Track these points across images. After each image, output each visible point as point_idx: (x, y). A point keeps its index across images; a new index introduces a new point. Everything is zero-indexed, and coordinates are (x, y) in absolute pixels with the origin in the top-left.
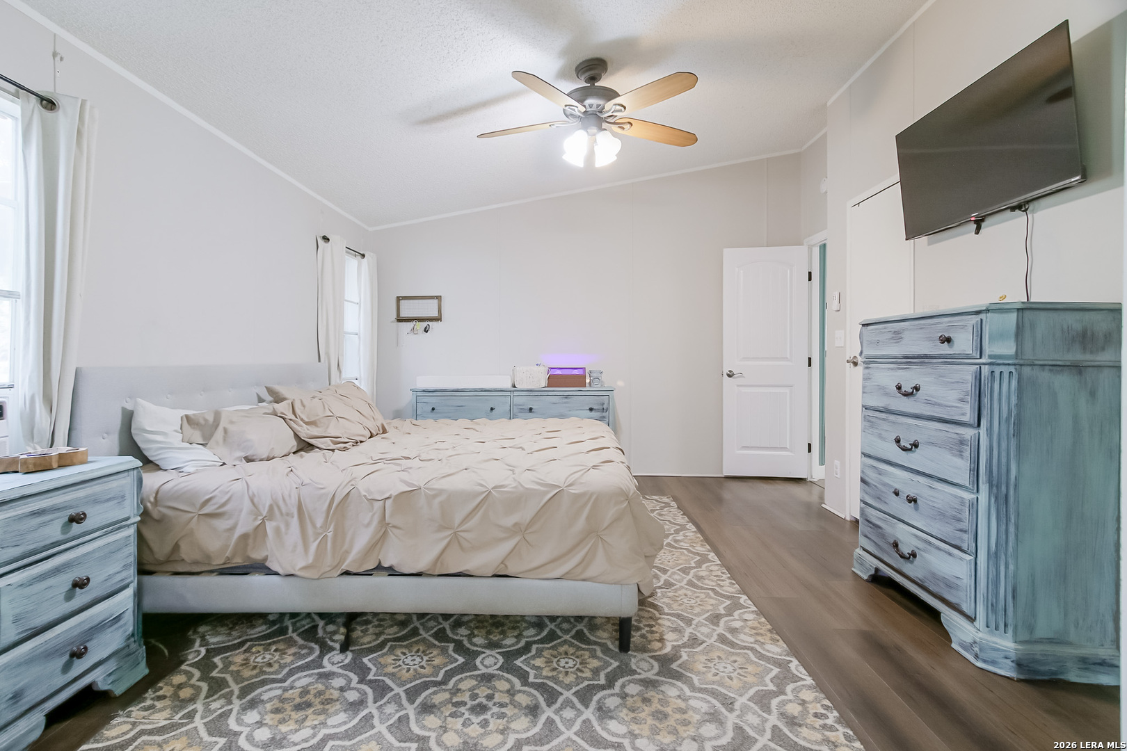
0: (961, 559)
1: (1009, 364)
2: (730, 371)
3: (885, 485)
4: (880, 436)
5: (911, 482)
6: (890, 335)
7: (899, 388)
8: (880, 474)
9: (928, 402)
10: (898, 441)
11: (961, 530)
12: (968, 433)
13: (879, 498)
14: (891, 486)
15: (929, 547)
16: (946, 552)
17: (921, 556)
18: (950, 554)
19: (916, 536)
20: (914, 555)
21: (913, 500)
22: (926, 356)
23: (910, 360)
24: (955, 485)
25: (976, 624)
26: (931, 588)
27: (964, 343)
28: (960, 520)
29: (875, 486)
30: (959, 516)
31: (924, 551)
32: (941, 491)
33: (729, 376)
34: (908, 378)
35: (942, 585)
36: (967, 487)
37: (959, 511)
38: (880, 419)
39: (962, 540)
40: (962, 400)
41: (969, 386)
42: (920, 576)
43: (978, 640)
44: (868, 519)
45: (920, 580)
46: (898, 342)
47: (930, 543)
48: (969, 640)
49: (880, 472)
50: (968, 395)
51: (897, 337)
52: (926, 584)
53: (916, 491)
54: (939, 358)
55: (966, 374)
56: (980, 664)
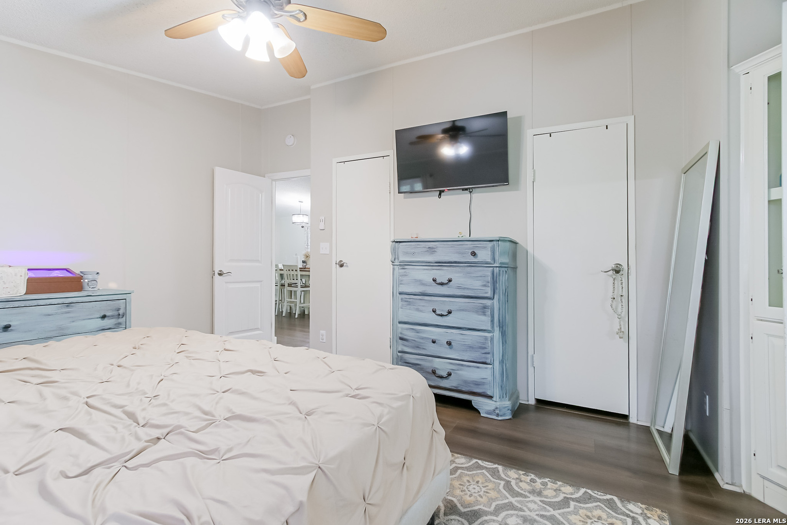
0: (486, 368)
1: (506, 267)
2: (221, 271)
3: (423, 338)
4: (418, 310)
5: (446, 333)
6: (425, 249)
7: (434, 280)
8: (418, 333)
9: (459, 288)
10: (434, 311)
11: (485, 353)
12: (488, 302)
13: (418, 347)
14: (428, 338)
15: (462, 367)
16: (475, 367)
17: (456, 373)
18: (478, 367)
19: (451, 363)
20: (449, 374)
21: (449, 343)
22: (455, 262)
23: (440, 264)
24: (479, 330)
25: (494, 399)
26: (464, 389)
27: (484, 255)
28: (485, 348)
29: (414, 340)
30: (484, 346)
31: (458, 370)
32: (469, 335)
33: (220, 274)
34: (443, 275)
35: (472, 385)
36: (489, 330)
37: (484, 344)
38: (416, 299)
39: (487, 358)
40: (485, 286)
41: (489, 279)
42: (454, 385)
43: (498, 407)
44: (407, 361)
45: (455, 387)
46: (432, 254)
47: (462, 365)
48: (492, 408)
49: (418, 332)
50: (489, 283)
51: (432, 250)
52: (459, 388)
53: (450, 338)
54: (465, 263)
55: (488, 272)
56: (500, 418)
